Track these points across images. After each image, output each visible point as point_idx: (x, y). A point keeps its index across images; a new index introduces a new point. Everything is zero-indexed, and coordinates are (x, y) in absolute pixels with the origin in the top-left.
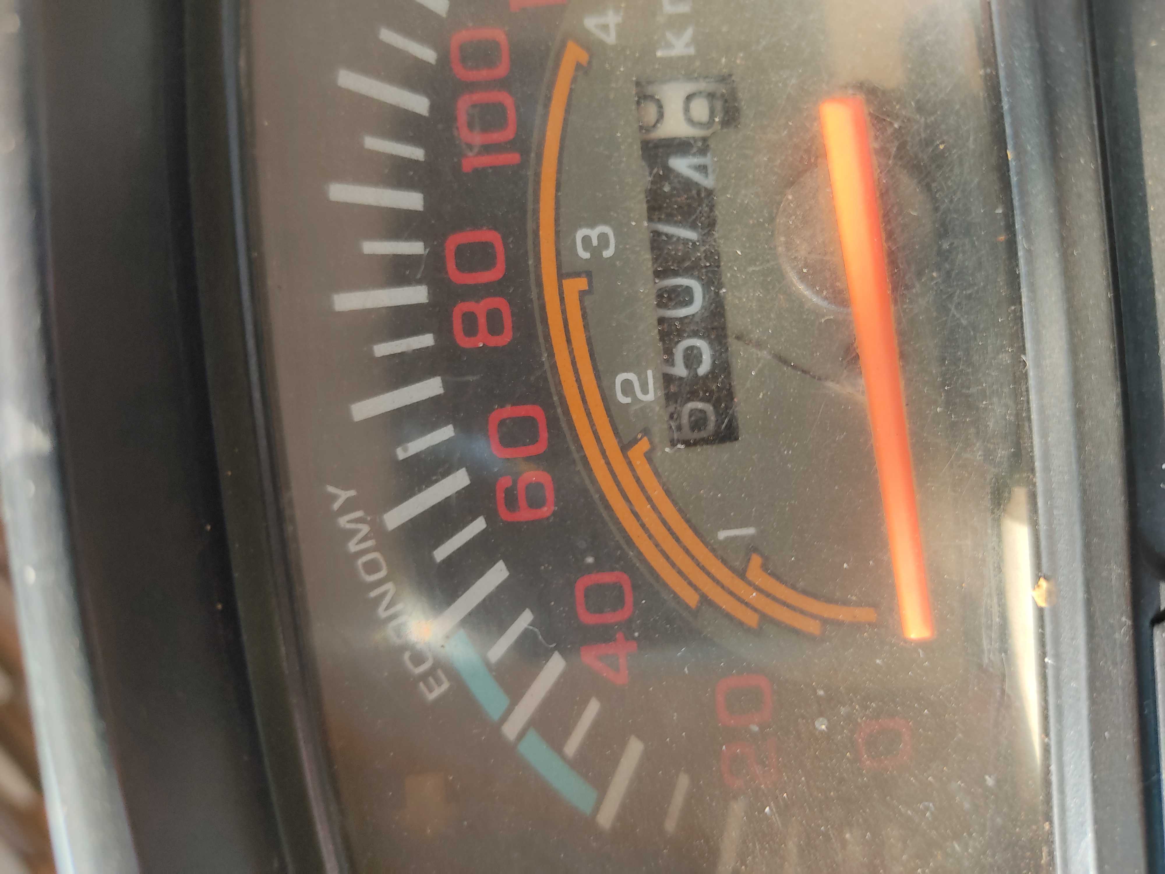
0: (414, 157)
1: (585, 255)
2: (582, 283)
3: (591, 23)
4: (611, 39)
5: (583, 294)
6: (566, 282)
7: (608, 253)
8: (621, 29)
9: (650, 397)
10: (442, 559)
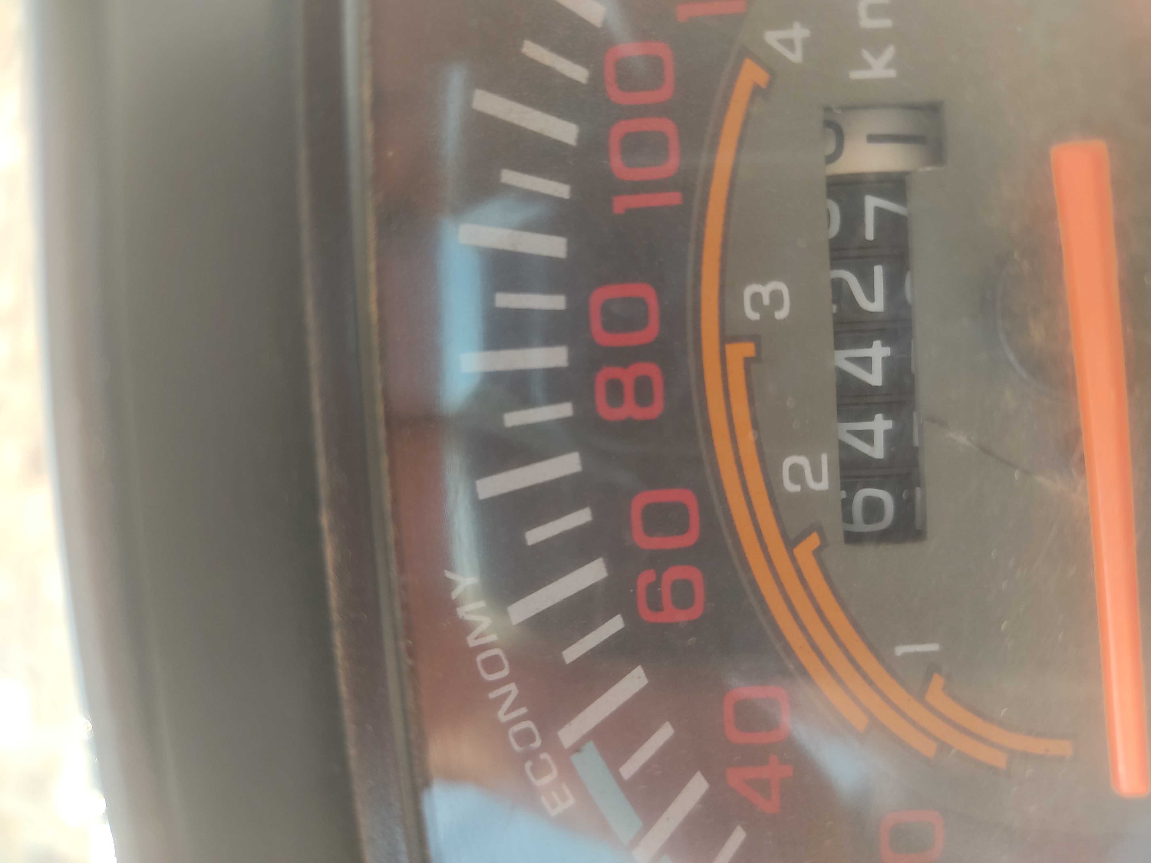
0: (557, 194)
1: (753, 315)
2: (748, 349)
3: (772, 37)
4: (796, 57)
5: (748, 361)
6: (729, 348)
7: (781, 314)
8: (808, 45)
9: (824, 485)
10: (572, 660)
